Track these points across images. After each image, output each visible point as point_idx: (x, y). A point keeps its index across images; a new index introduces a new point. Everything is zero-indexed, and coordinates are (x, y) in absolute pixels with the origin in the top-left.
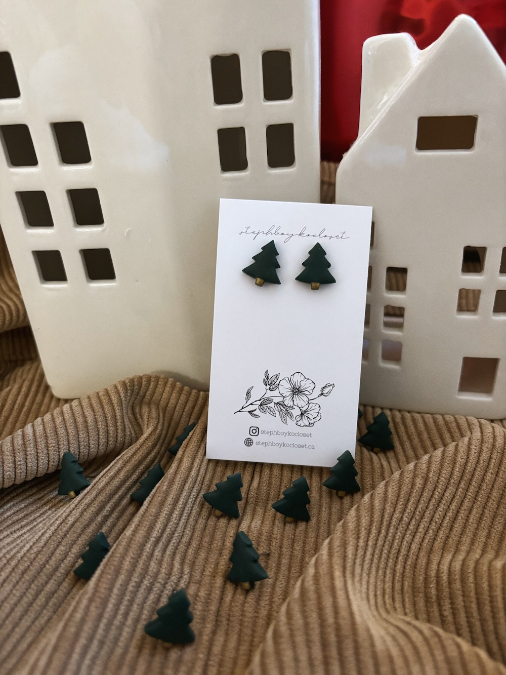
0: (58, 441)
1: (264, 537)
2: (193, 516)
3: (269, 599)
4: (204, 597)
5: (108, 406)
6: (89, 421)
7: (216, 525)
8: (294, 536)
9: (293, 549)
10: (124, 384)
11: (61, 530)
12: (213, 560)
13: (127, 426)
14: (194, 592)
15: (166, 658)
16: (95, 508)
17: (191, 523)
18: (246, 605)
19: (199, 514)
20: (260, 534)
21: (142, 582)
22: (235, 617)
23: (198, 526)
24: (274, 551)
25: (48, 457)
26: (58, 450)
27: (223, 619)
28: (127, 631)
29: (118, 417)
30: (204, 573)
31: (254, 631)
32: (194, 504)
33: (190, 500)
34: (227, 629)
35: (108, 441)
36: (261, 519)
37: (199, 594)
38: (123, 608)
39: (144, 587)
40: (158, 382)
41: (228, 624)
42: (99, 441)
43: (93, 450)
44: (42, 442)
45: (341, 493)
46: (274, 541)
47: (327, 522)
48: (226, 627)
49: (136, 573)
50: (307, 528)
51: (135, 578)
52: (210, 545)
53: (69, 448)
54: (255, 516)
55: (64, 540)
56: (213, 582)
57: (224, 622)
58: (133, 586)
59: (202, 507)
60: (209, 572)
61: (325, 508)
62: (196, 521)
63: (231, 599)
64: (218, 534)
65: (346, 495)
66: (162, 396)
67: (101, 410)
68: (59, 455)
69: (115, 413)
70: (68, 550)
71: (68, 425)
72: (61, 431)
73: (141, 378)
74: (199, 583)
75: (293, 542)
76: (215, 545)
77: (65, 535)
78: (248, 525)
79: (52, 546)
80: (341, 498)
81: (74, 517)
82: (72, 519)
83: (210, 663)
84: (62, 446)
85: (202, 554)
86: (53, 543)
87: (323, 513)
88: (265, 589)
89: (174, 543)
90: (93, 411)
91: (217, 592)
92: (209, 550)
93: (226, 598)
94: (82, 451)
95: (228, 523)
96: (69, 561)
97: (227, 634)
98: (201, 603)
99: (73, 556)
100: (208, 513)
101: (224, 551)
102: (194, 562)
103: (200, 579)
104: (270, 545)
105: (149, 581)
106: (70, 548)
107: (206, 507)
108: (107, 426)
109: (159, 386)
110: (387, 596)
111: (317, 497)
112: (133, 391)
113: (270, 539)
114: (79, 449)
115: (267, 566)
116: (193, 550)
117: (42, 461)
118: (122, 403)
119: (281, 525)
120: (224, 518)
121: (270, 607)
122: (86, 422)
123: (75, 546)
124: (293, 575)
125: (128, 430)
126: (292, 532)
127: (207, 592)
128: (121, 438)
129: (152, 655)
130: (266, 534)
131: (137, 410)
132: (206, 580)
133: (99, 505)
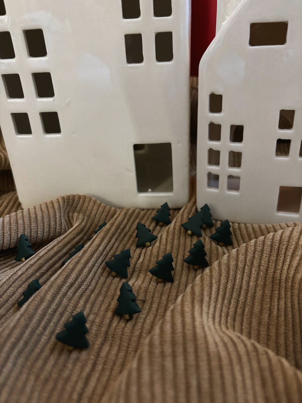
0: (18, 227)
1: (142, 290)
2: (97, 275)
3: (141, 325)
4: (98, 322)
5: (52, 209)
6: (38, 217)
7: (112, 281)
8: (162, 291)
9: (161, 299)
10: (63, 198)
11: (12, 278)
12: (107, 302)
13: (63, 223)
14: (92, 319)
15: (69, 357)
16: (36, 267)
17: (96, 278)
18: (126, 328)
19: (102, 274)
20: (140, 288)
21: (57, 310)
22: (118, 335)
23: (100, 281)
24: (148, 299)
25: (11, 236)
26: (17, 233)
27: (109, 337)
28: (44, 338)
29: (57, 217)
30: (100, 309)
31: (129, 344)
32: (99, 267)
33: (97, 265)
34: (112, 343)
35: (50, 231)
36: (142, 280)
37: (96, 320)
38: (43, 323)
39: (59, 312)
40: (85, 199)
41: (112, 340)
42: (44, 230)
43: (40, 235)
44: (7, 227)
45: (196, 267)
46: (149, 293)
47: (185, 284)
48: (112, 341)
49: (54, 303)
50: (171, 287)
51: (53, 306)
52: (106, 293)
53: (24, 232)
54: (139, 278)
55: (13, 284)
56: (106, 314)
57: (110, 338)
58: (51, 311)
59: (104, 271)
60: (104, 308)
61: (185, 276)
62: (99, 278)
63: (116, 325)
64: (113, 286)
65: (199, 268)
66: (87, 208)
67: (46, 212)
68: (17, 236)
69: (56, 214)
70: (15, 290)
71: (25, 218)
72: (20, 222)
73: (74, 196)
74: (96, 314)
75: (161, 295)
76: (110, 293)
77: (15, 281)
78: (133, 283)
79: (5, 287)
80: (196, 270)
81: (22, 271)
82: (20, 272)
83: (98, 362)
84: (20, 230)
85: (101, 298)
86: (6, 285)
87: (183, 278)
88: (139, 320)
89: (83, 289)
90: (42, 212)
91: (108, 320)
92: (105, 296)
93: (113, 324)
94: (33, 235)
95: (120, 281)
96: (15, 297)
97: (111, 346)
98: (96, 326)
99: (18, 294)
100: (107, 274)
101: (115, 297)
102: (95, 302)
103: (98, 312)
104: (146, 295)
105: (61, 309)
106: (17, 290)
107: (106, 270)
108: (50, 221)
109: (86, 202)
110: (229, 318)
111: (180, 269)
112: (69, 203)
113: (146, 291)
114: (31, 233)
115: (142, 308)
116: (95, 295)
117: (6, 238)
118: (61, 208)
119: (154, 284)
120: (118, 278)
121: (141, 331)
122: (36, 217)
123: (20, 288)
124: (159, 314)
125: (63, 225)
126: (162, 289)
127: (101, 320)
128: (59, 229)
129: (60, 354)
130: (144, 289)
131: (71, 215)
132: (101, 313)
133: (39, 265)
